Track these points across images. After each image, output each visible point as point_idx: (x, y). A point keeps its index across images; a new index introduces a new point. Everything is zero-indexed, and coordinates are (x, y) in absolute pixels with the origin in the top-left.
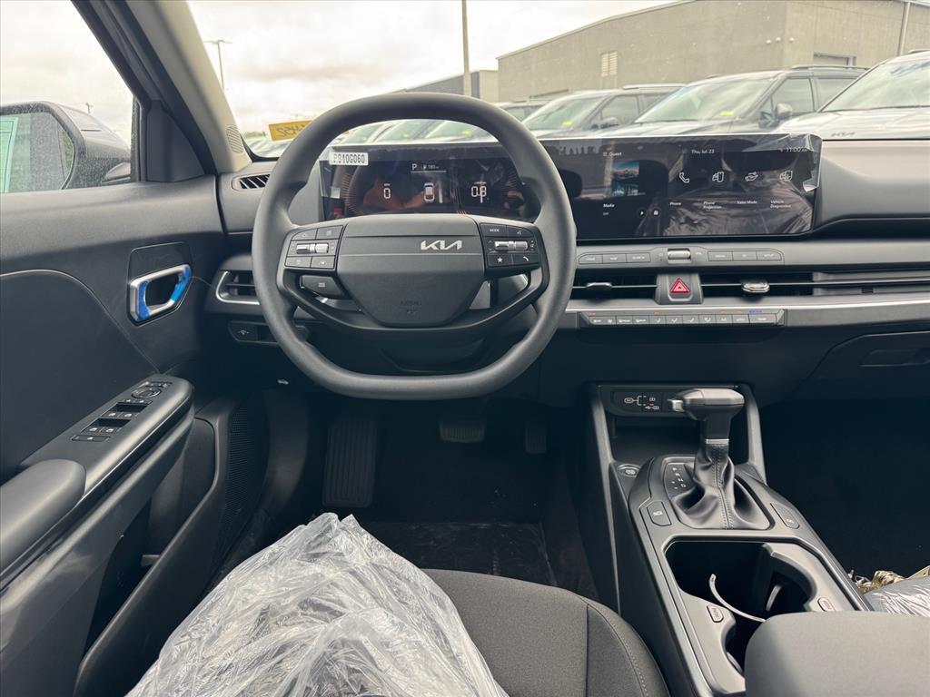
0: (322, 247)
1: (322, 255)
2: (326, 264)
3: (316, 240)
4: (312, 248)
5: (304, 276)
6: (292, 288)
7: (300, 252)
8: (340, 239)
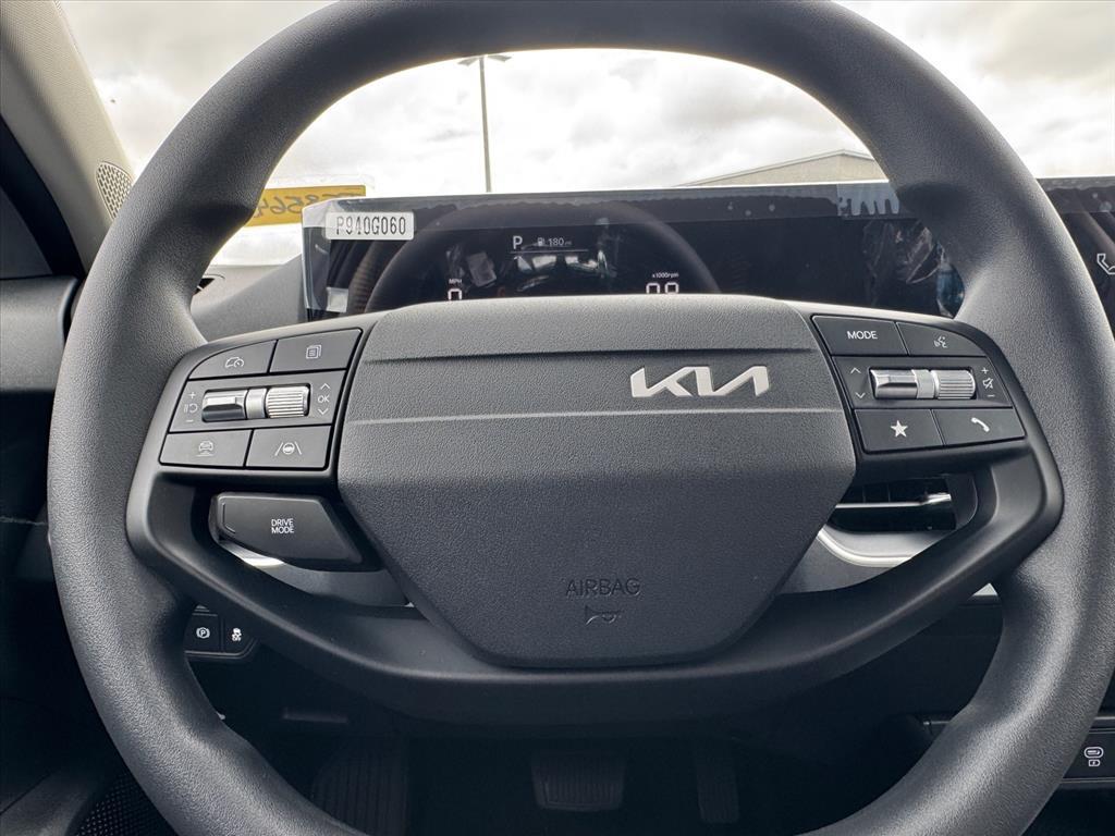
0: (286, 398)
1: (289, 425)
2: (299, 453)
3: (270, 375)
4: (254, 401)
5: (222, 498)
6: (177, 539)
7: (215, 415)
8: (349, 370)
